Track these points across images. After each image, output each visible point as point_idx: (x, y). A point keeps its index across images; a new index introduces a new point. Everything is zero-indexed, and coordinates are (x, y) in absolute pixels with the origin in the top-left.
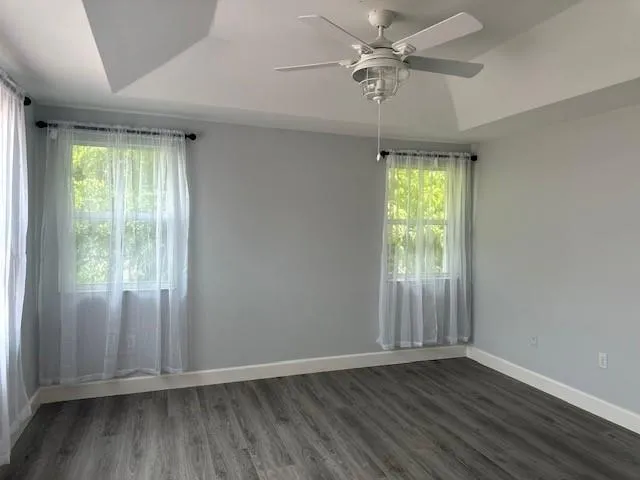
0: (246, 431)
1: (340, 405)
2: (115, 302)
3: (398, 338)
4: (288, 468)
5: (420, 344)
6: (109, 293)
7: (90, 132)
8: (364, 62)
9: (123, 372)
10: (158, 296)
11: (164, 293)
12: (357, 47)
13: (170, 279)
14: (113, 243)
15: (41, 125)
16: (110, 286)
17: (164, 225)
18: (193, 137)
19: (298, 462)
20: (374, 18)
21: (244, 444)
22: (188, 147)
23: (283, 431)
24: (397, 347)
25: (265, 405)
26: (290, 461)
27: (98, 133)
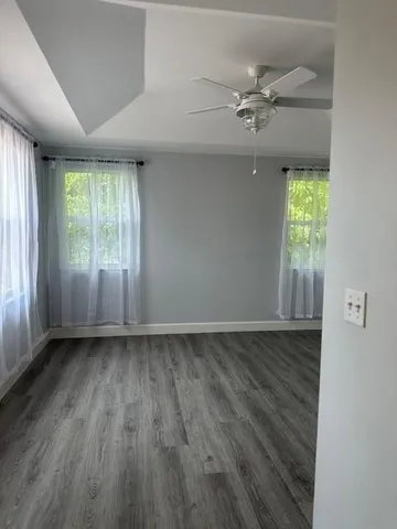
0: (173, 360)
1: (241, 350)
2: (94, 276)
3: (293, 311)
4: (195, 381)
5: (311, 317)
6: (90, 270)
7: (76, 163)
8: (244, 104)
9: (100, 322)
10: (121, 273)
11: (125, 271)
12: (236, 94)
13: (129, 261)
14: (92, 237)
15: (45, 159)
16: (90, 265)
17: (123, 224)
18: (141, 163)
19: (203, 378)
20: (251, 72)
21: (170, 366)
22: (139, 170)
23: (197, 361)
24: (293, 318)
25: (190, 348)
26: (197, 377)
27: (81, 163)
